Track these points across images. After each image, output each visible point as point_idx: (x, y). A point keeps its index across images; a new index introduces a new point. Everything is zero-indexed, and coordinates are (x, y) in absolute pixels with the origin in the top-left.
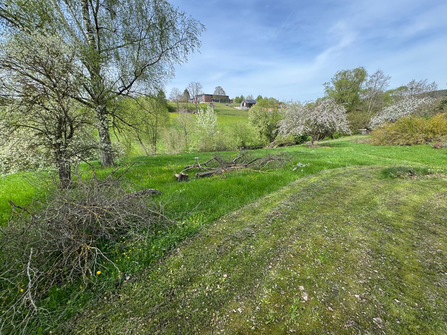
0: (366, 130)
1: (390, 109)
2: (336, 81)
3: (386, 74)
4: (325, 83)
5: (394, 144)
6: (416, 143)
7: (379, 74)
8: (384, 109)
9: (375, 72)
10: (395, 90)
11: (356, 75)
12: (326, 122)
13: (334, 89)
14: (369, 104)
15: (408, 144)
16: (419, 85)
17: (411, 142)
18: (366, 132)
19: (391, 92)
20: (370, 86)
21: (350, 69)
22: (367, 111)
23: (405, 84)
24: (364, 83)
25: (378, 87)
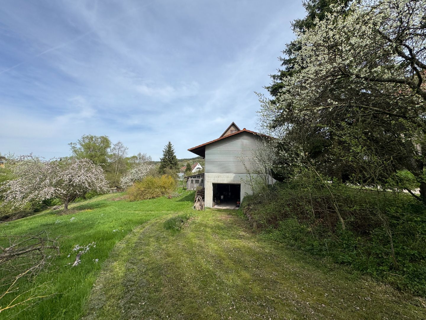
0: (116, 188)
1: (133, 171)
2: (84, 144)
3: (125, 145)
4: (71, 143)
5: (144, 199)
6: (158, 196)
7: (120, 145)
8: (130, 171)
9: (117, 142)
10: (130, 158)
11: (102, 142)
12: (84, 182)
13: (83, 150)
14: (116, 166)
15: (153, 198)
16: (143, 157)
17: (155, 196)
18: (116, 190)
19: (128, 159)
20: (114, 152)
21: (97, 136)
22: (115, 172)
23: (136, 155)
24: (109, 150)
25: (121, 154)
